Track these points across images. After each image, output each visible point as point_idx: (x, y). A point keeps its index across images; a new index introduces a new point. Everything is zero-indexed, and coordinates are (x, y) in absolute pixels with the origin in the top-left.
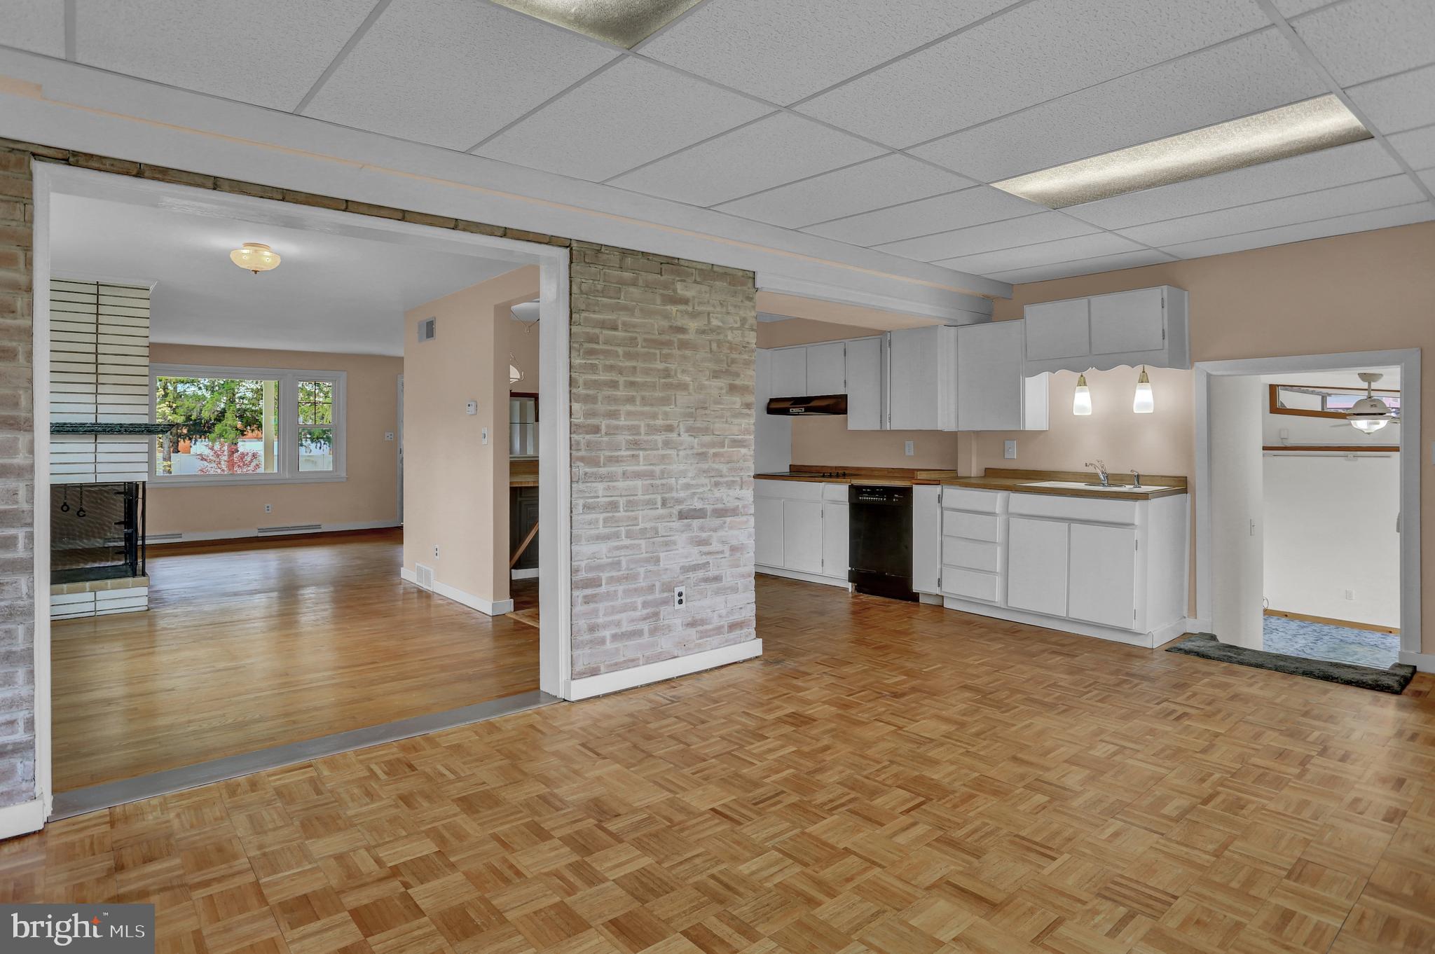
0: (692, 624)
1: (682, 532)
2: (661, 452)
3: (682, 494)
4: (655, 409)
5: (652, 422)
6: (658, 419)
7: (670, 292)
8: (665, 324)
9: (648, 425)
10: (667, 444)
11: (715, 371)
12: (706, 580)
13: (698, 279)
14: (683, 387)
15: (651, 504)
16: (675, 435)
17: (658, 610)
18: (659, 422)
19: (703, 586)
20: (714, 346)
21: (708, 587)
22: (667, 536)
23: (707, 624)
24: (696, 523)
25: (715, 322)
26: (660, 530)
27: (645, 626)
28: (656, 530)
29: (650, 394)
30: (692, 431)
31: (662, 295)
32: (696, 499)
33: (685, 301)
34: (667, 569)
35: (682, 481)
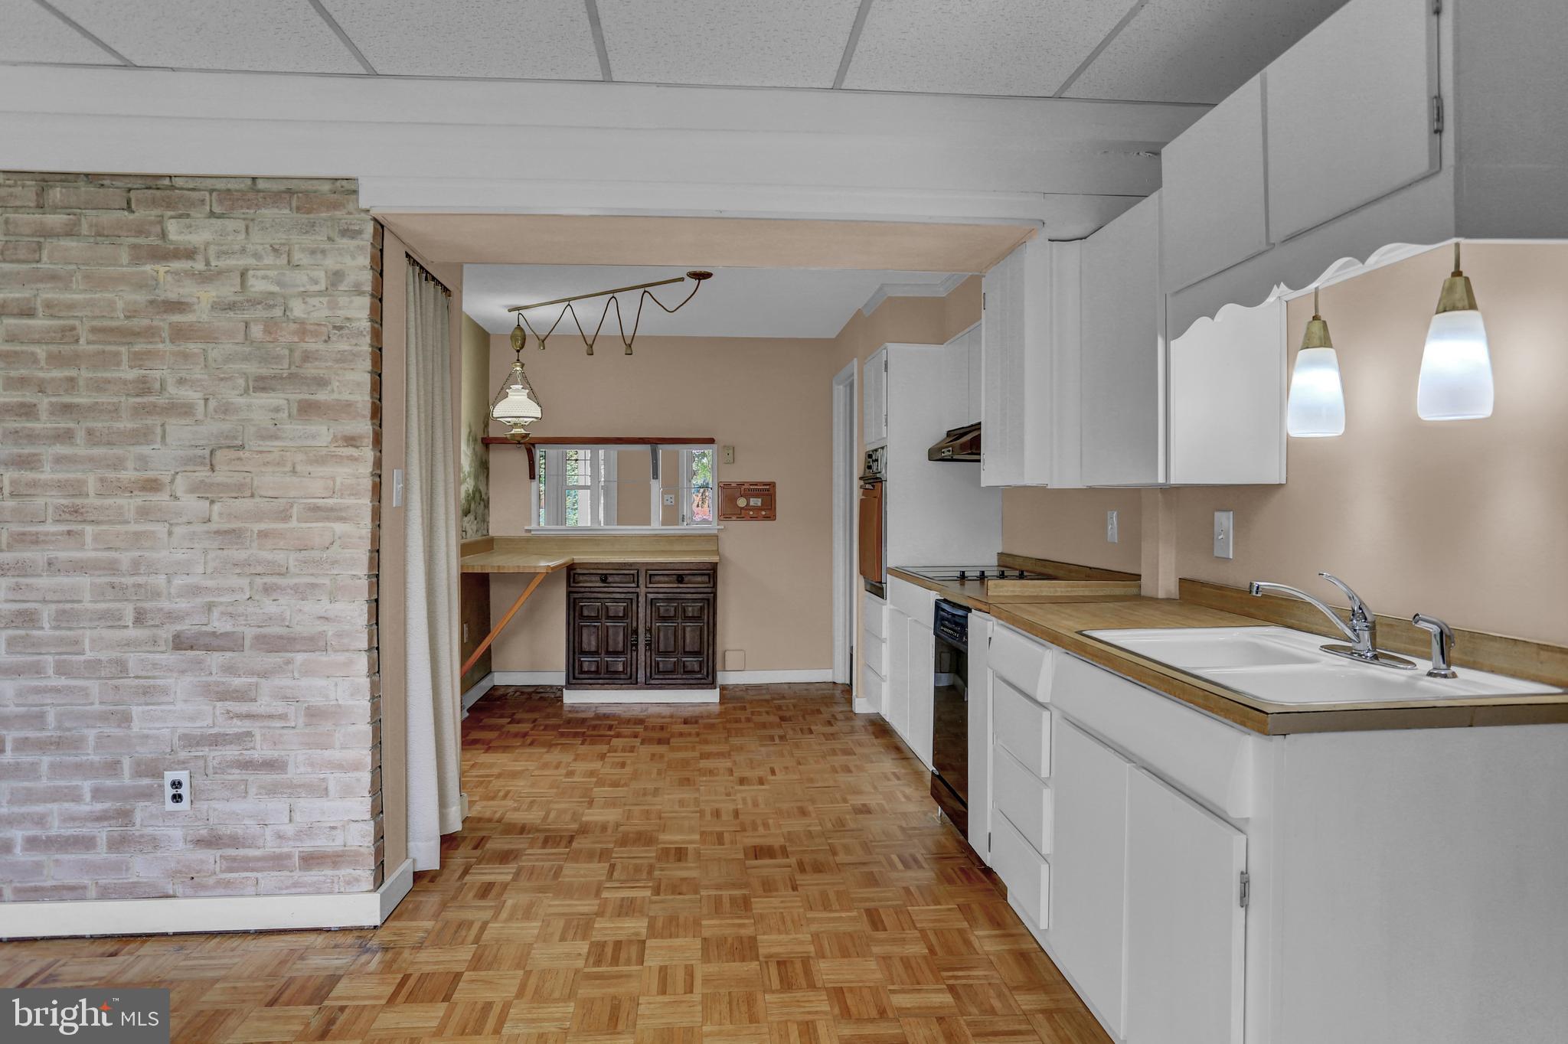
0: (211, 841)
1: (183, 672)
2: (134, 527)
3: (183, 605)
4: (117, 451)
5: (111, 475)
6: (125, 469)
7: (152, 240)
8: (141, 297)
9: (102, 480)
10: (144, 513)
11: (260, 378)
12: (246, 765)
13: (217, 210)
14: (184, 410)
15: (112, 619)
16: (167, 498)
17: (128, 807)
18: (129, 474)
19: (236, 775)
20: (257, 331)
21: (251, 778)
22: (149, 678)
23: (244, 847)
24: (215, 659)
25: (258, 285)
26: (131, 664)
27: (102, 833)
28: (121, 666)
29: (106, 424)
30: (200, 489)
31: (134, 247)
32: (216, 613)
33: (190, 254)
34: (147, 737)
35: (178, 582)
